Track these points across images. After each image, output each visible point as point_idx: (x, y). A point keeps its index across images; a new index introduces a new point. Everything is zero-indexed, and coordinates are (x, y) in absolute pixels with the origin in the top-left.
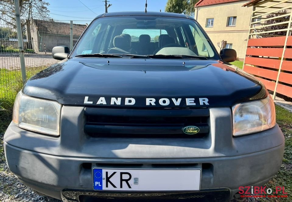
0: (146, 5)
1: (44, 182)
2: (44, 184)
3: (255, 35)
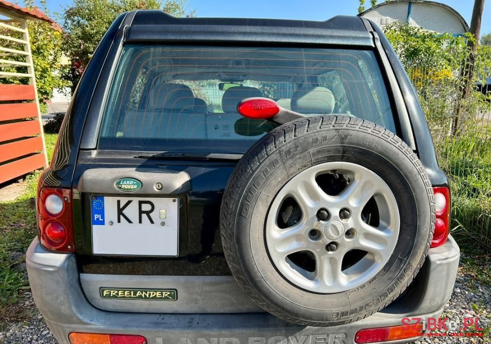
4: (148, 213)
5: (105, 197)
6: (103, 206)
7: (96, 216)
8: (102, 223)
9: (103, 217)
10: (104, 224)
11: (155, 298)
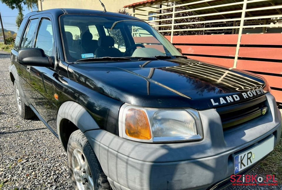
0: (102, 4)
1: (198, 185)
2: (200, 187)
3: (138, 33)
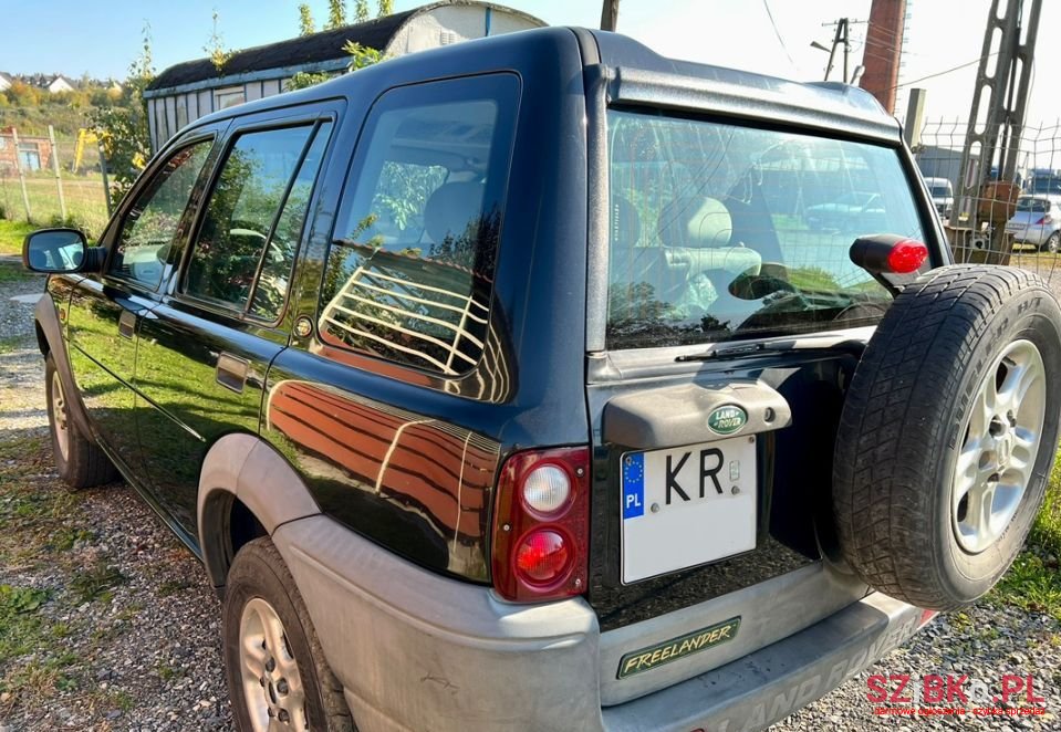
4: (713, 473)
5: (646, 454)
6: (642, 473)
7: (631, 498)
8: (639, 511)
9: (641, 499)
10: (642, 513)
11: (708, 645)
